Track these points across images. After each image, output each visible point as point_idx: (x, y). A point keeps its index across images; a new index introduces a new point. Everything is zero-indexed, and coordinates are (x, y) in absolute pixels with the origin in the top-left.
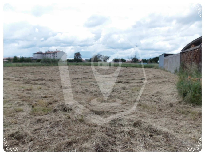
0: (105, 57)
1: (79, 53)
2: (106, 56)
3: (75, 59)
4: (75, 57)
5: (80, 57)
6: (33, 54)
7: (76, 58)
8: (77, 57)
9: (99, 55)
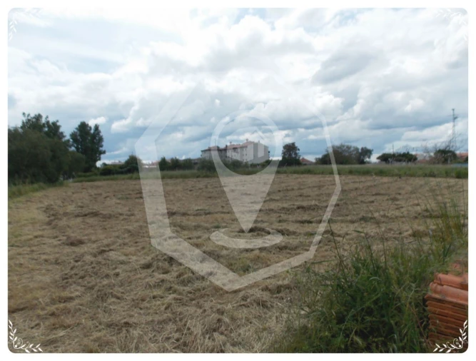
0: (360, 151)
1: (293, 144)
2: (362, 149)
3: (284, 157)
4: (284, 153)
5: (296, 154)
6: (202, 151)
7: (287, 156)
8: (290, 155)
9: (344, 146)
